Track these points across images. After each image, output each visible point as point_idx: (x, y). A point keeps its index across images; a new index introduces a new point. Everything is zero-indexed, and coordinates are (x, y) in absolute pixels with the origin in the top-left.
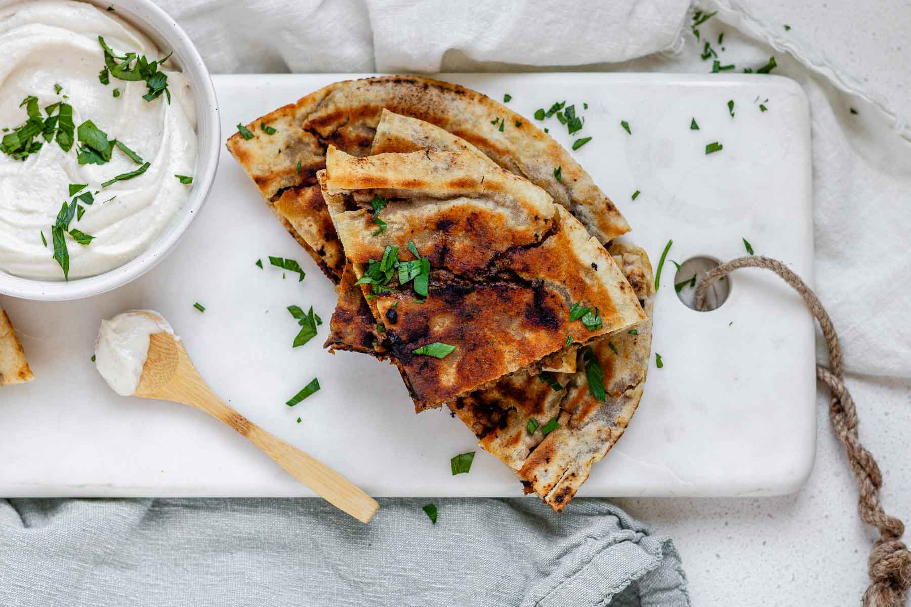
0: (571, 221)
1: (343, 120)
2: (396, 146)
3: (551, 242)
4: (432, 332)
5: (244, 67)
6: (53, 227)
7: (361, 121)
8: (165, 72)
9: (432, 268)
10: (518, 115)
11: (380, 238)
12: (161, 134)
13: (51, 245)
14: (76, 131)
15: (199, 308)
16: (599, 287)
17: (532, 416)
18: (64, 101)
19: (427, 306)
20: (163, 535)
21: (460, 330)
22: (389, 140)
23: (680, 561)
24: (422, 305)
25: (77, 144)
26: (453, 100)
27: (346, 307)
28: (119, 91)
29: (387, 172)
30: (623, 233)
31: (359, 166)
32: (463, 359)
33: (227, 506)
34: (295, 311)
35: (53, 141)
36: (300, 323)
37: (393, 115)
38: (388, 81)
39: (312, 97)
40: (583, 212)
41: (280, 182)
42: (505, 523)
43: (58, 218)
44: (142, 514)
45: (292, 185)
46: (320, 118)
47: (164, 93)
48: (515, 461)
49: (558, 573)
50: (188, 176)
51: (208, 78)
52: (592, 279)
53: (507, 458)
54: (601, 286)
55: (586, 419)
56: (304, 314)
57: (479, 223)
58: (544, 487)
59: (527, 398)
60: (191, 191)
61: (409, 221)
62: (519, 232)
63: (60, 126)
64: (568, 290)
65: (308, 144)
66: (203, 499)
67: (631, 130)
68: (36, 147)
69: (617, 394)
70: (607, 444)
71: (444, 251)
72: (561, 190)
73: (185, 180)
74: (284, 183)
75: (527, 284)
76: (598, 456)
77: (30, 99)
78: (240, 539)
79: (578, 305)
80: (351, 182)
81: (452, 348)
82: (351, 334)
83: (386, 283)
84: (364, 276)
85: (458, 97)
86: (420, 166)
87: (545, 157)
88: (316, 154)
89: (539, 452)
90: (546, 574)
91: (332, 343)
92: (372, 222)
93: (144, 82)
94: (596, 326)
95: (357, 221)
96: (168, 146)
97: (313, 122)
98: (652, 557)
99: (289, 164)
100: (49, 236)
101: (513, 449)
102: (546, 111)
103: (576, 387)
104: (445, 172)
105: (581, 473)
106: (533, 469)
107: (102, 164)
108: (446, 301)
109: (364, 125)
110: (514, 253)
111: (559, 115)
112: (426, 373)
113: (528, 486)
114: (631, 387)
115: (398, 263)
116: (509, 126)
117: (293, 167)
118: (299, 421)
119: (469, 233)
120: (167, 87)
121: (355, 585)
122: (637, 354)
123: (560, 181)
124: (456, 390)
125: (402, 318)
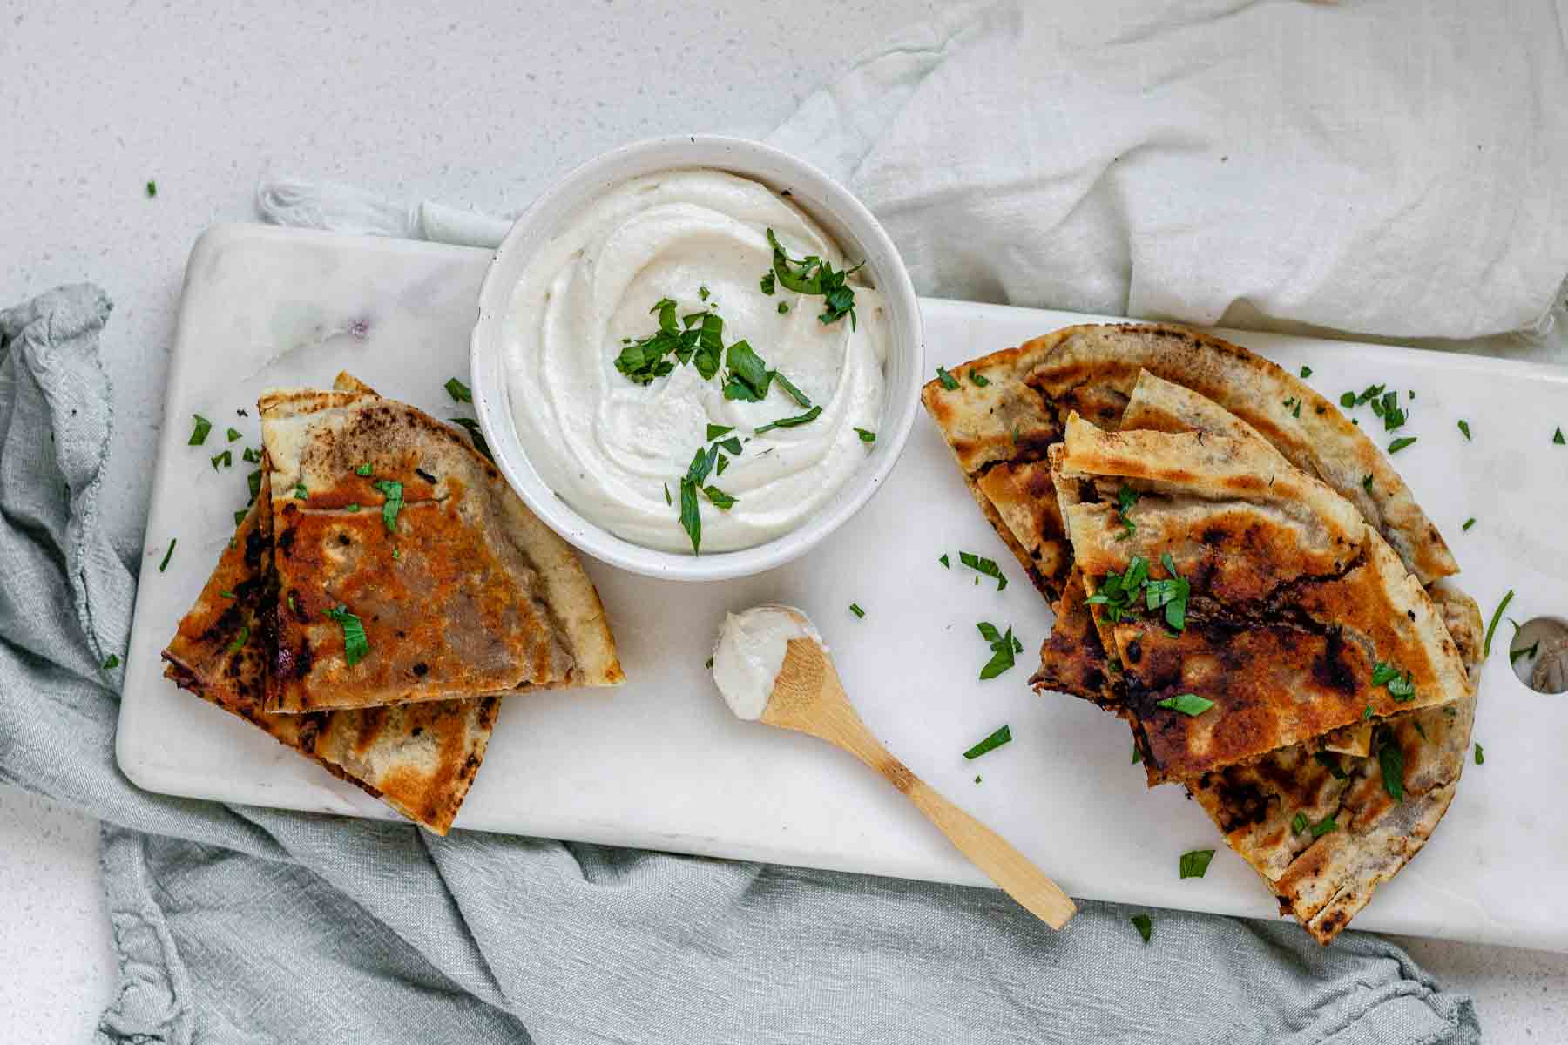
0: (1384, 550)
1: (1082, 378)
2: (1155, 421)
3: (1356, 575)
4: (1184, 679)
5: (945, 288)
6: (683, 480)
7: (1105, 382)
8: (853, 288)
9: (1192, 593)
10: (1321, 396)
11: (1126, 544)
12: (840, 370)
13: (676, 503)
14: (724, 354)
15: (858, 611)
16: (1414, 645)
17: (1301, 809)
18: (711, 311)
19: (1181, 643)
20: (770, 916)
21: (1223, 681)
22: (1147, 412)
23: (1479, 1031)
24: (1175, 642)
25: (723, 370)
26: (1234, 367)
27: (1067, 632)
28: (787, 304)
29: (1144, 456)
30: (1449, 573)
31: (1108, 444)
32: (1224, 720)
33: (863, 887)
34: (987, 630)
35: (690, 363)
36: (993, 648)
37: (1153, 377)
38: (1146, 331)
39: (1042, 342)
40: (1397, 540)
41: (988, 451)
42: (1244, 953)
43: (691, 469)
44: (748, 883)
45: (1003, 458)
46: (1051, 370)
47: (849, 315)
48: (1272, 867)
49: (1314, 1028)
50: (870, 431)
51: (915, 301)
52: (1406, 632)
53: (1262, 863)
54: (1417, 643)
55: (1374, 823)
56: (999, 637)
57: (1261, 540)
58: (1308, 908)
59: (1297, 784)
60: (871, 451)
61: (1167, 526)
62: (1313, 557)
63: (701, 344)
64: (1372, 643)
65: (1030, 405)
66: (832, 873)
67: (1471, 436)
68: (665, 368)
69: (1421, 794)
70: (1399, 860)
71: (1209, 572)
72: (1370, 506)
73: (865, 436)
74: (993, 454)
75: (1319, 630)
76: (1386, 875)
77: (667, 303)
78: (877, 933)
79: (1384, 664)
80: (1095, 465)
81: (1209, 704)
82: (1070, 670)
83: (1128, 605)
84: (1097, 593)
85: (1240, 364)
86: (1189, 452)
87: (1353, 459)
88: (1040, 420)
89: (1304, 860)
90: (1296, 1028)
91: (1042, 679)
92: (1117, 521)
93: (824, 297)
94: (1406, 696)
95: (1096, 518)
96: (849, 389)
97: (1041, 376)
98: (1443, 1022)
99: (1003, 429)
100: (675, 492)
101: (1271, 852)
102: (1358, 395)
103: (1363, 776)
104: (1221, 465)
105: (1359, 895)
106: (1296, 881)
107: (754, 401)
108: (1209, 639)
109: (1109, 387)
110: (1306, 585)
111: (1375, 404)
112: (1172, 734)
113: (1287, 904)
114: (1439, 785)
115: (1146, 581)
116: (1307, 411)
117: (1007, 433)
118: (978, 780)
119: (1247, 552)
120: (853, 308)
121: (1030, 1014)
122: (1452, 743)
123: (1370, 493)
124: (1209, 761)
125: (1147, 654)
